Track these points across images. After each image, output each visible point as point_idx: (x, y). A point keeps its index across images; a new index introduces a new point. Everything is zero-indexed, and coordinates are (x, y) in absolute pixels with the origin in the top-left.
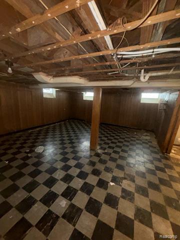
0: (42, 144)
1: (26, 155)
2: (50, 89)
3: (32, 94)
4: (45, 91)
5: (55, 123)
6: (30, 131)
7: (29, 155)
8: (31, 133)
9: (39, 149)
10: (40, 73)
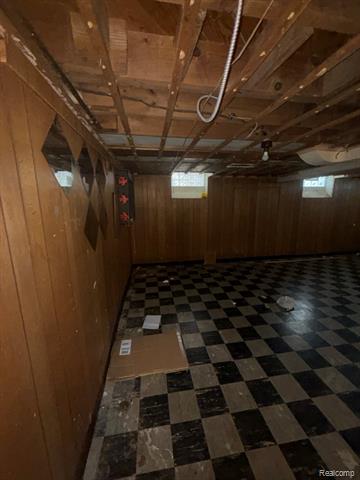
0: (289, 292)
1: (261, 303)
2: (320, 178)
3: (280, 192)
4: (307, 183)
5: (320, 255)
6: (267, 262)
7: (267, 306)
8: (269, 266)
9: (285, 301)
10: (316, 147)
